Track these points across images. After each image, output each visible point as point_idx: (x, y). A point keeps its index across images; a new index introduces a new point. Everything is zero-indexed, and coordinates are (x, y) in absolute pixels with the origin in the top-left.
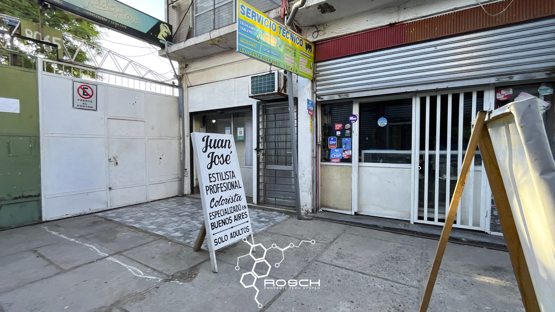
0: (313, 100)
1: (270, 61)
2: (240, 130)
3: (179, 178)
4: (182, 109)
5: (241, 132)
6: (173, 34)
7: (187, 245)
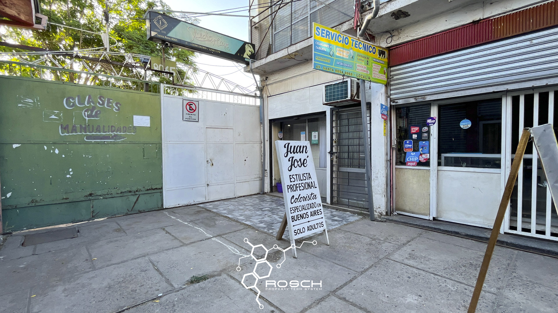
0: (387, 105)
1: (342, 72)
2: (315, 134)
3: (260, 178)
4: (263, 117)
5: (315, 136)
6: (256, 52)
7: (271, 235)
